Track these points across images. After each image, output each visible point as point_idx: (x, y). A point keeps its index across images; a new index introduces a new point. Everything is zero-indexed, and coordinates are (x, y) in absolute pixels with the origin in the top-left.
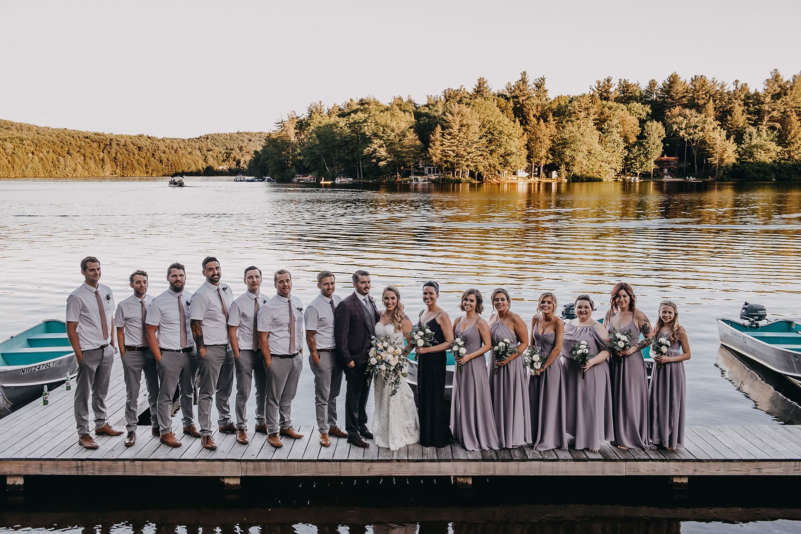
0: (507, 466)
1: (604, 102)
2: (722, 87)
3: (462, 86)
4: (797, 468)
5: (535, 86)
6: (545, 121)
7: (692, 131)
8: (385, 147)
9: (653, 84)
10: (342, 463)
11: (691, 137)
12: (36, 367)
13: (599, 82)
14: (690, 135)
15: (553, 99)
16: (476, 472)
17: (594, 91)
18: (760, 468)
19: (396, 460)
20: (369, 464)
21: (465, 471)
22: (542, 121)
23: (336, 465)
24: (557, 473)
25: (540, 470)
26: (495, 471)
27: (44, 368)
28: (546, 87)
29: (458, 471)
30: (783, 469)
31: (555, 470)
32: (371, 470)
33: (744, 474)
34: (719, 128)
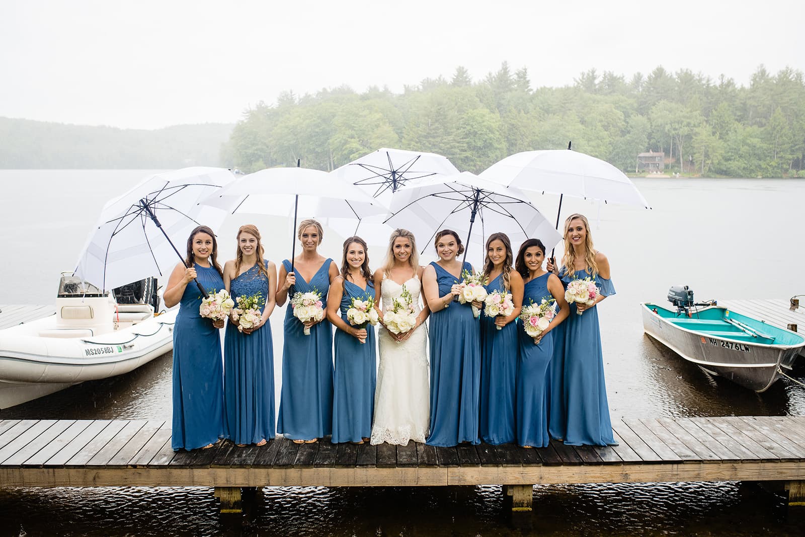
2: (708, 81)
3: (441, 76)
4: (676, 473)
5: (516, 76)
7: (677, 127)
8: (357, 138)
9: (638, 78)
11: (677, 132)
13: (583, 74)
14: (675, 129)
15: (535, 90)
17: (578, 83)
18: (627, 474)
19: (131, 465)
22: (522, 112)
24: (355, 482)
26: (268, 481)
29: (218, 480)
30: (657, 474)
34: (705, 123)
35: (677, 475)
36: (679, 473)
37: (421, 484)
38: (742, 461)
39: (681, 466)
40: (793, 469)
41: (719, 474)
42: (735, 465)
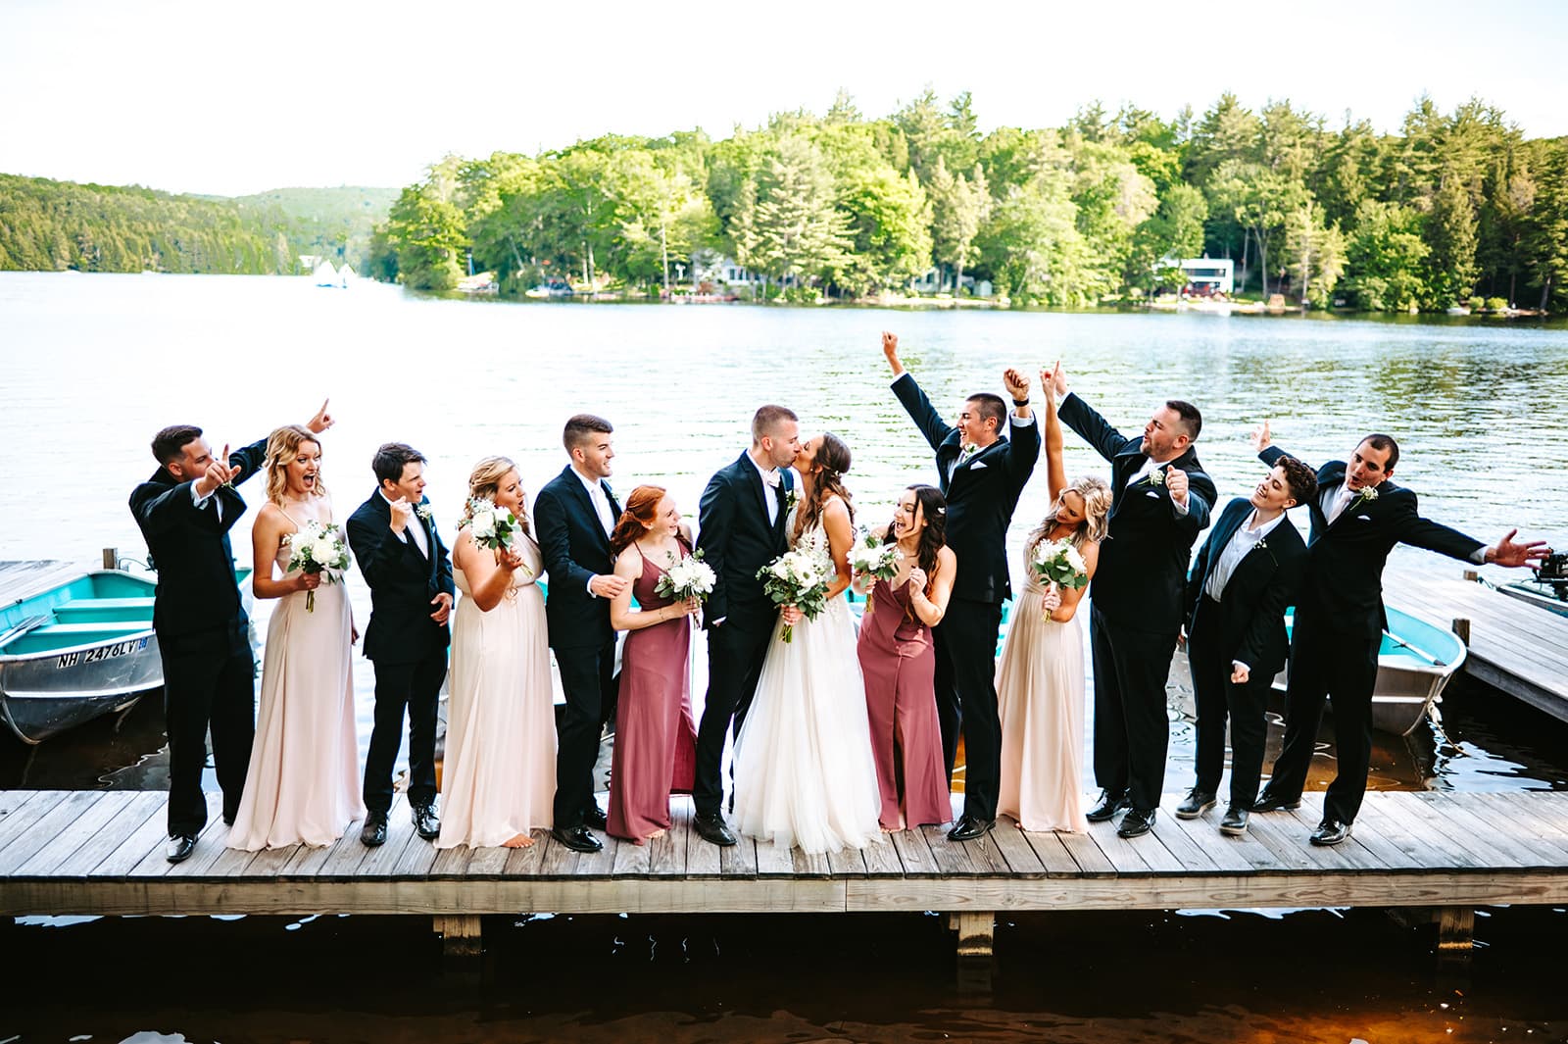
0: (562, 891)
1: (1090, 145)
2: (1321, 122)
4: (1242, 892)
5: (950, 108)
6: (969, 178)
7: (1258, 210)
9: (1187, 116)
10: (149, 885)
11: (1257, 220)
12: (92, 651)
14: (1255, 215)
15: (986, 134)
16: (487, 905)
17: (1070, 121)
18: (1158, 893)
20: (221, 887)
21: (458, 905)
22: (961, 176)
23: (136, 890)
24: (683, 905)
25: (640, 900)
26: (532, 904)
27: (110, 656)
28: (974, 109)
29: (442, 903)
31: (677, 901)
32: (224, 902)
33: (1120, 907)
34: (1311, 204)
35: (1246, 896)
36: (1249, 892)
37: (798, 909)
38: (1359, 873)
39: (1253, 881)
40: (1448, 886)
41: (1318, 895)
42: (1347, 878)
